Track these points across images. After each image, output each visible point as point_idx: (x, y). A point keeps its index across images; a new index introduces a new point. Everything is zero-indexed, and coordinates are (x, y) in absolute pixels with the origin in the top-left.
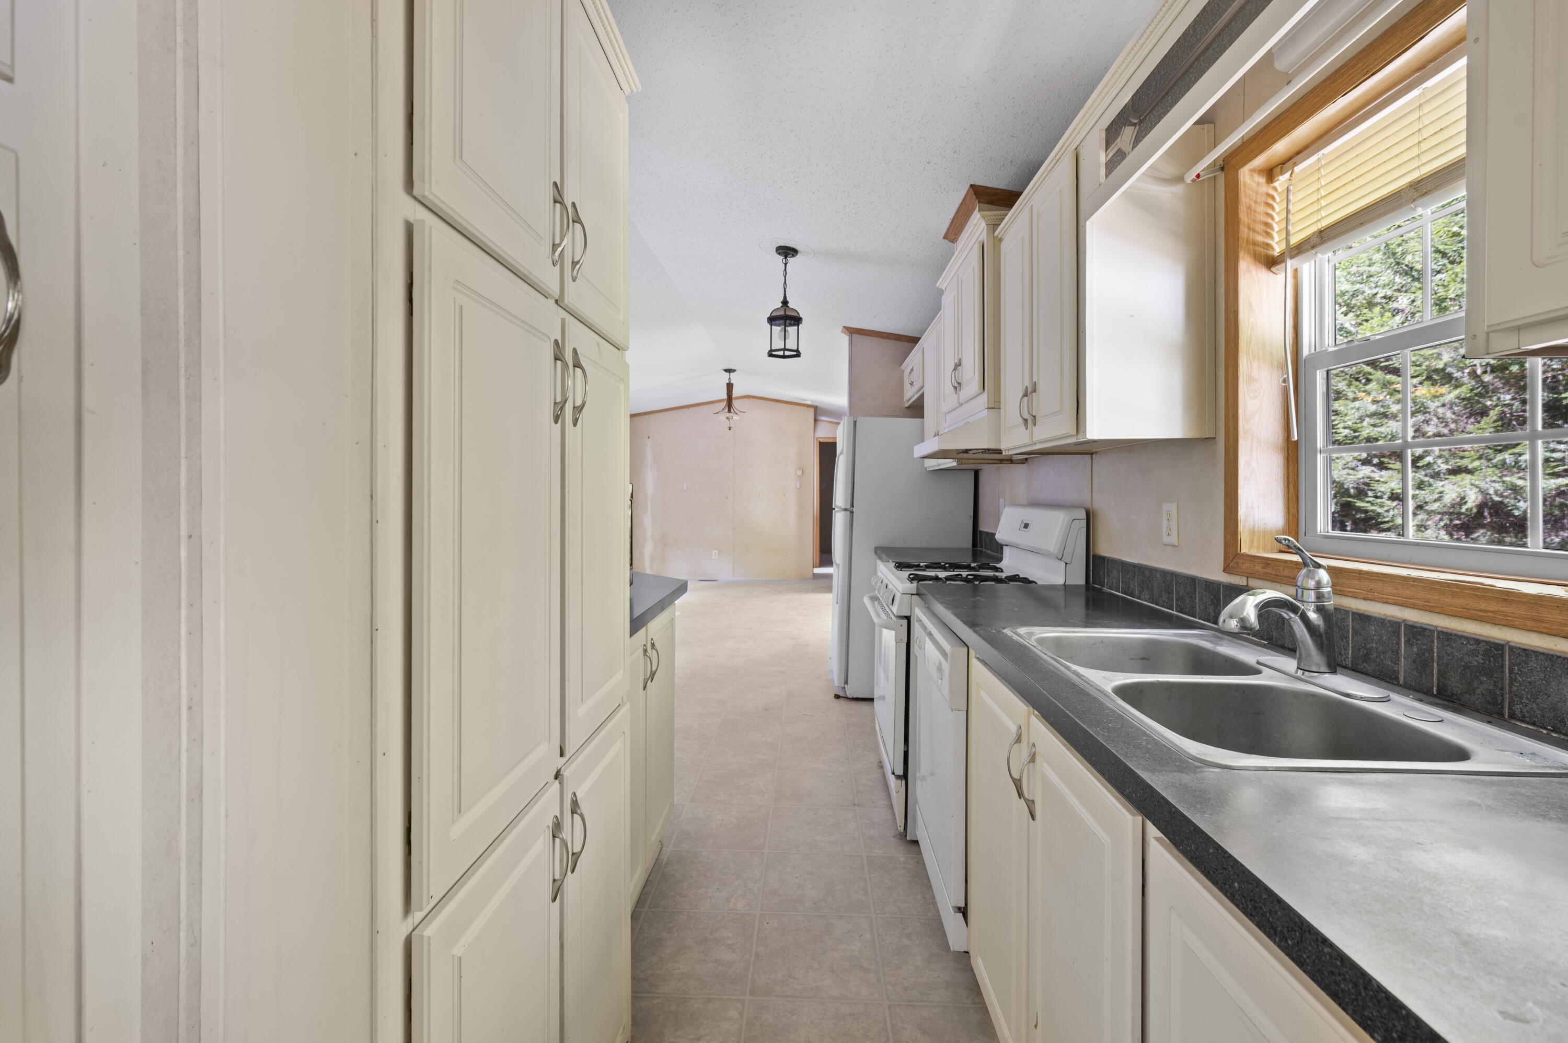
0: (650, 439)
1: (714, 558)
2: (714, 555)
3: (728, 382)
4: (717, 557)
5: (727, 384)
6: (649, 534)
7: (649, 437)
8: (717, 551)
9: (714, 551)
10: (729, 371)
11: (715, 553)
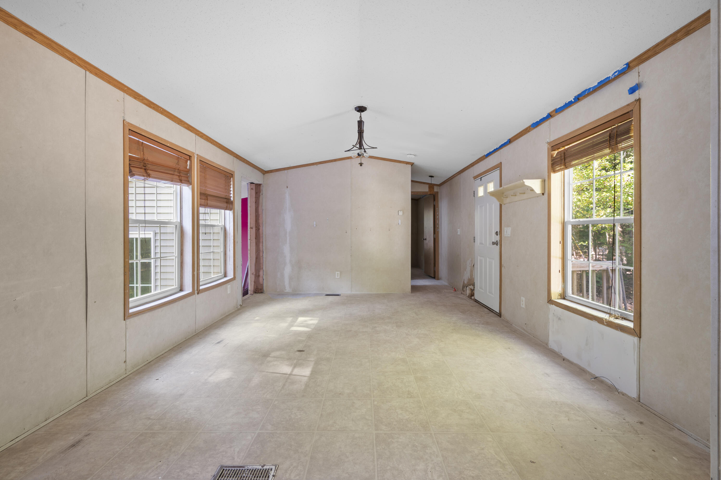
0: (288, 188)
1: (337, 277)
2: (336, 275)
3: (359, 120)
4: (339, 277)
5: (358, 121)
6: (288, 259)
7: (287, 187)
8: (339, 273)
9: (337, 273)
10: (361, 109)
11: (338, 274)
